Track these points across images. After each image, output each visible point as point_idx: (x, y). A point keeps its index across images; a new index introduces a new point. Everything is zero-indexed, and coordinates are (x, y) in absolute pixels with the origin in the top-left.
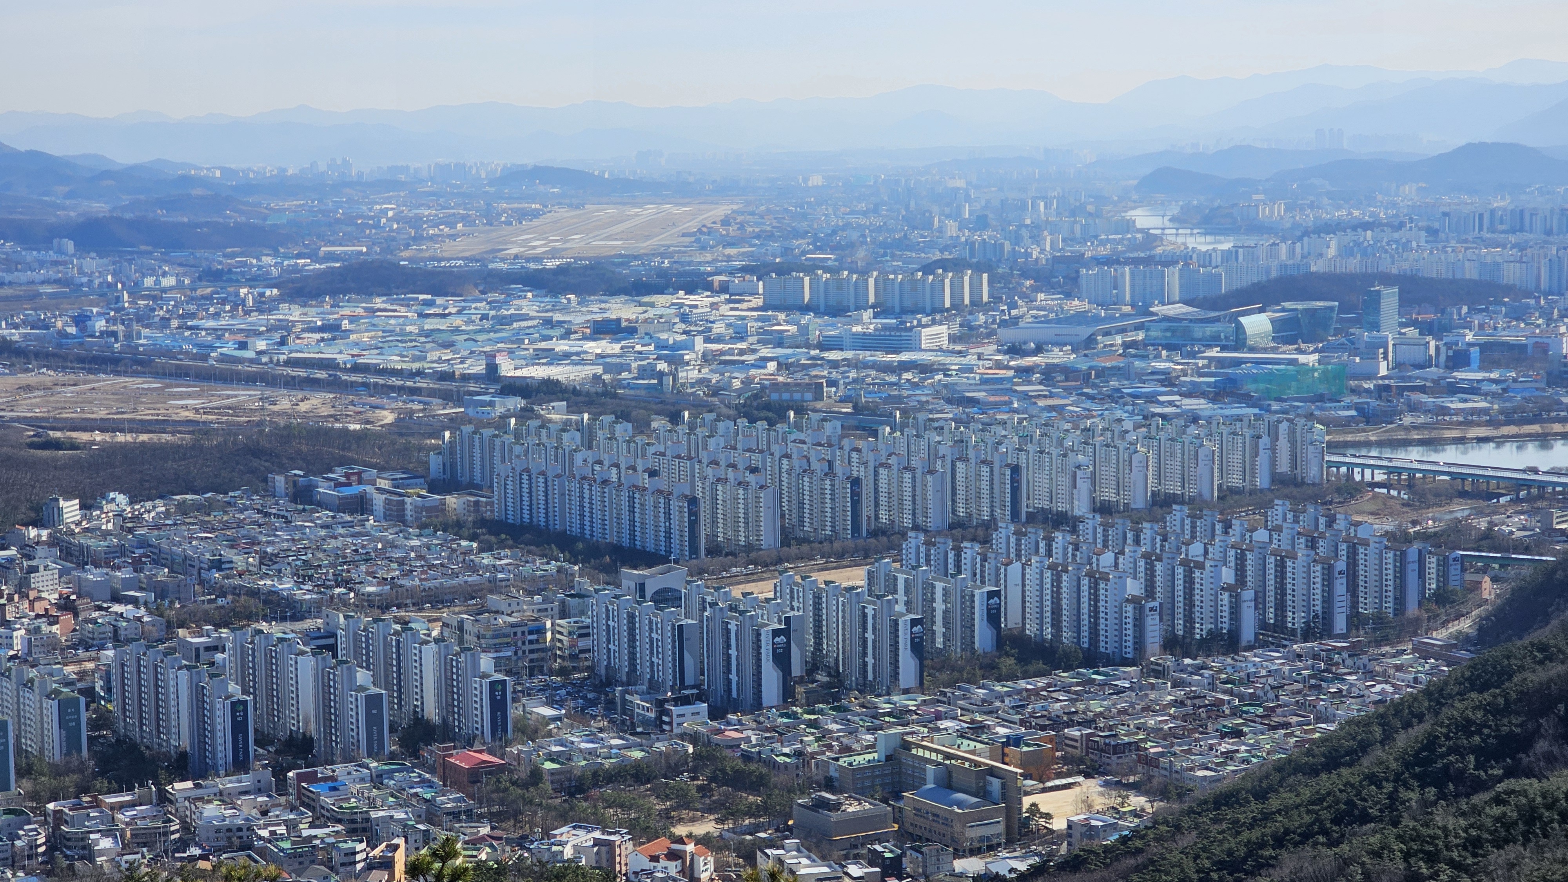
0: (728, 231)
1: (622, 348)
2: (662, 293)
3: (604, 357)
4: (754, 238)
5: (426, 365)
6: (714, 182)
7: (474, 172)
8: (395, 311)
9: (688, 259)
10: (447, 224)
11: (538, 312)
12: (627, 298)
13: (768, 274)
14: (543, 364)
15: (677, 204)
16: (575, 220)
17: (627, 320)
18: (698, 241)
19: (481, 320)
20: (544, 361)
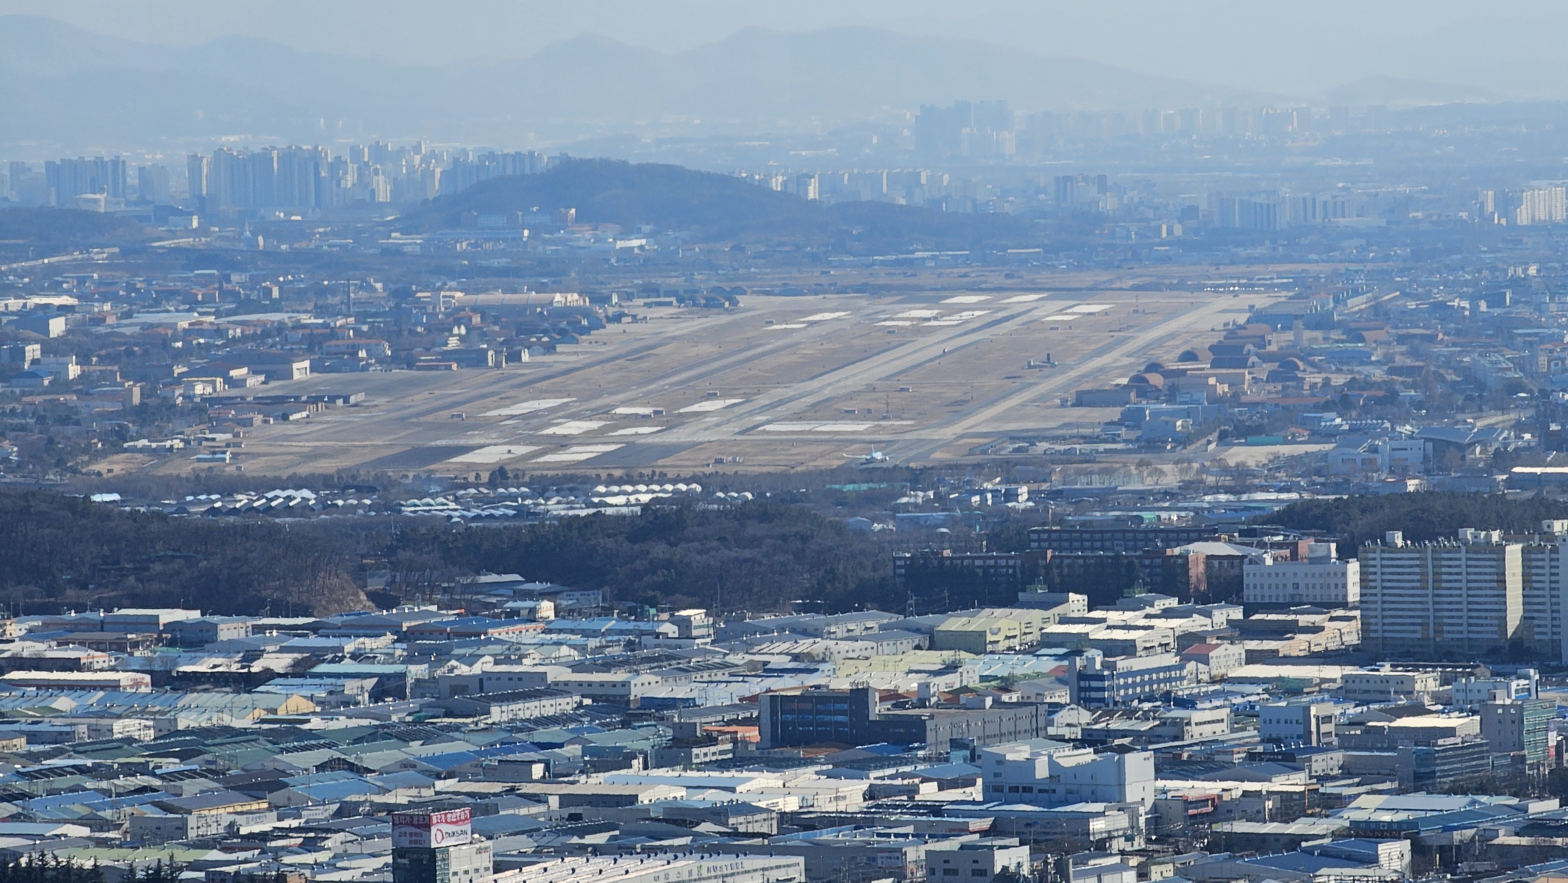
0: (1235, 383)
1: (871, 794)
2: (1010, 601)
3: (809, 825)
4: (1327, 407)
5: (183, 856)
6: (1191, 211)
7: (349, 180)
8: (74, 665)
9: (1097, 483)
10: (256, 364)
11: (576, 667)
12: (887, 618)
13: (1379, 534)
14: (597, 850)
15: (1057, 292)
16: (705, 349)
17: (890, 696)
18: (1132, 419)
19: (377, 695)
20: (600, 839)
